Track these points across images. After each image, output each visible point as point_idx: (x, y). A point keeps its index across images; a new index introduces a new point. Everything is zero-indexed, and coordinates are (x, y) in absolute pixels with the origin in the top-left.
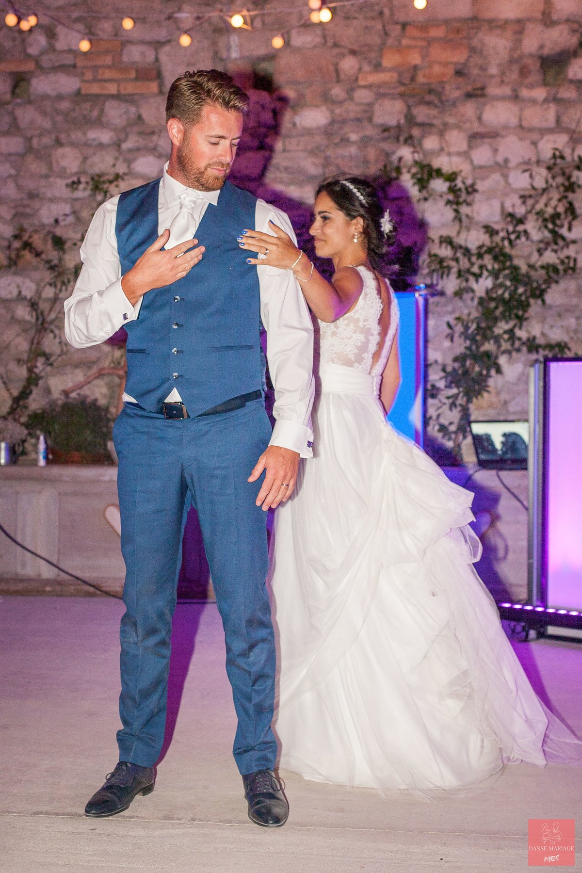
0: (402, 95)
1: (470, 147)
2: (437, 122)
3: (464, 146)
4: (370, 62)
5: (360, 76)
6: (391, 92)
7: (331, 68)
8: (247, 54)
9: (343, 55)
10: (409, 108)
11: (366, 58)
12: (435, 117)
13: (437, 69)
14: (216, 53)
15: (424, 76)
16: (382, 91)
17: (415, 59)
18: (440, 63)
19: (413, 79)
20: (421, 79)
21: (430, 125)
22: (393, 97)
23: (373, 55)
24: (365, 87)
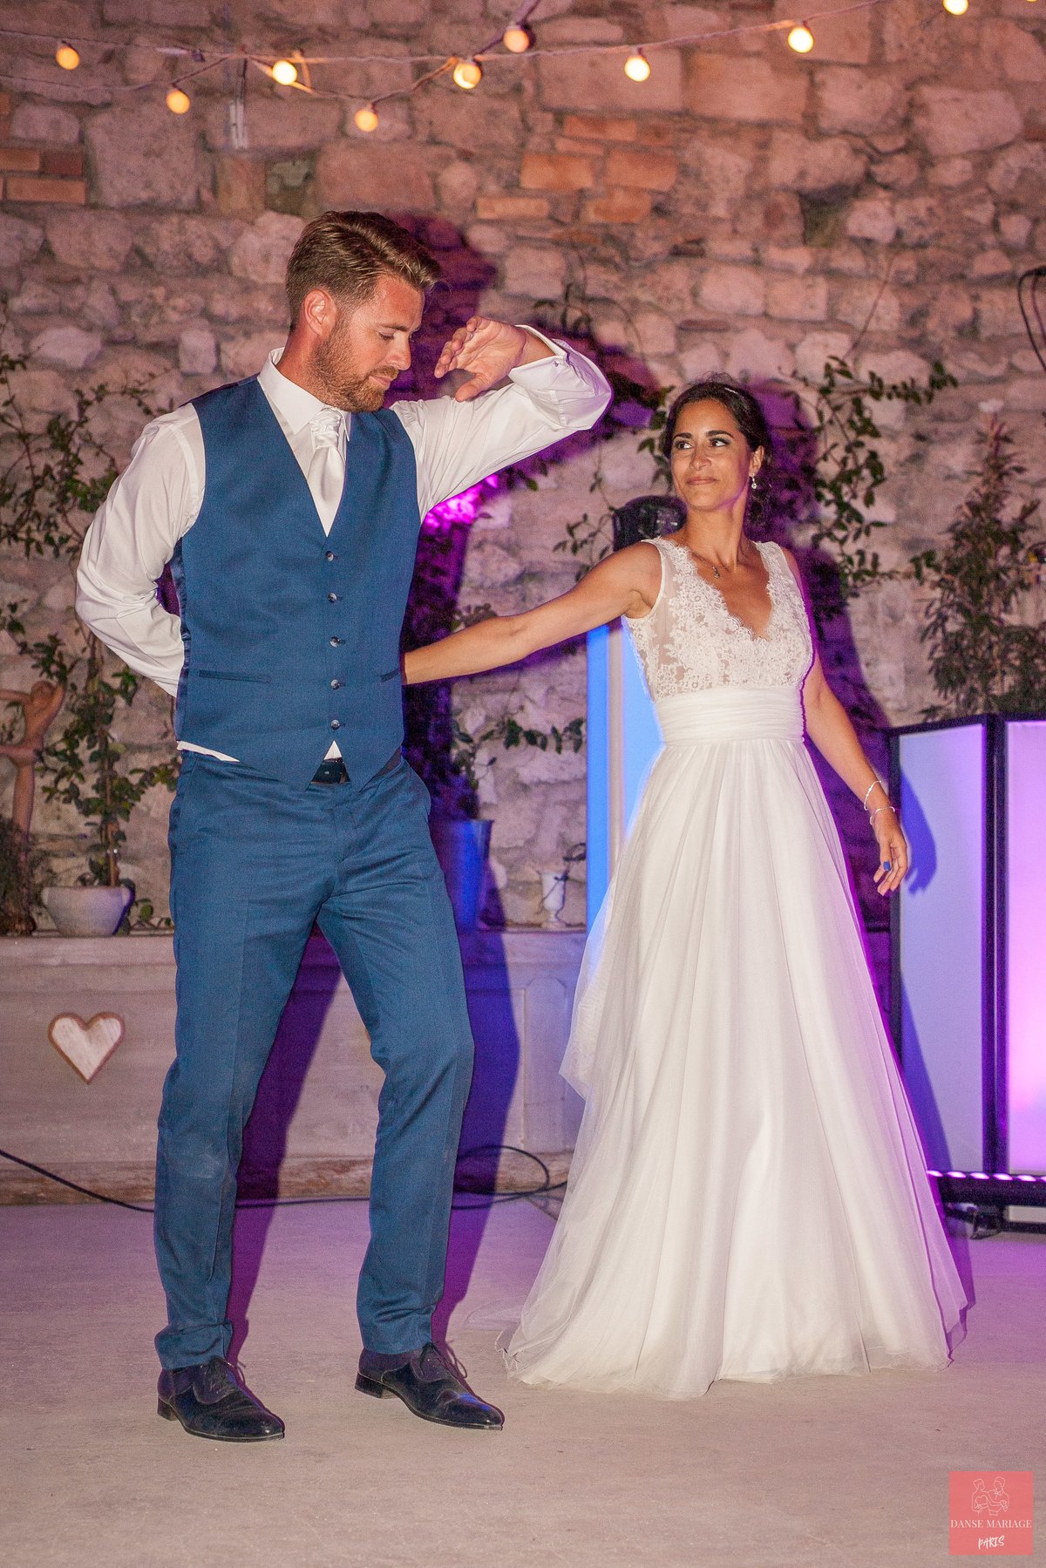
0: (557, 243)
1: (680, 347)
2: (618, 297)
3: (669, 345)
4: (499, 177)
5: (481, 202)
6: (539, 235)
7: (427, 182)
8: (265, 142)
9: (446, 161)
10: (569, 268)
11: (490, 169)
12: (617, 288)
13: (621, 200)
14: (202, 136)
15: (597, 210)
16: (521, 232)
17: (582, 178)
18: (626, 188)
19: (577, 215)
20: (591, 215)
21: (608, 302)
22: (541, 245)
23: (504, 164)
24: (489, 222)
